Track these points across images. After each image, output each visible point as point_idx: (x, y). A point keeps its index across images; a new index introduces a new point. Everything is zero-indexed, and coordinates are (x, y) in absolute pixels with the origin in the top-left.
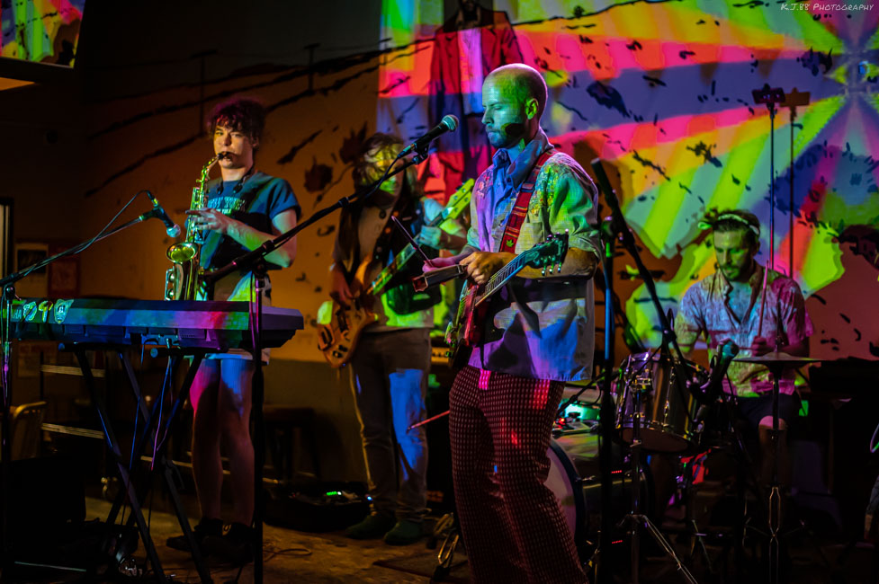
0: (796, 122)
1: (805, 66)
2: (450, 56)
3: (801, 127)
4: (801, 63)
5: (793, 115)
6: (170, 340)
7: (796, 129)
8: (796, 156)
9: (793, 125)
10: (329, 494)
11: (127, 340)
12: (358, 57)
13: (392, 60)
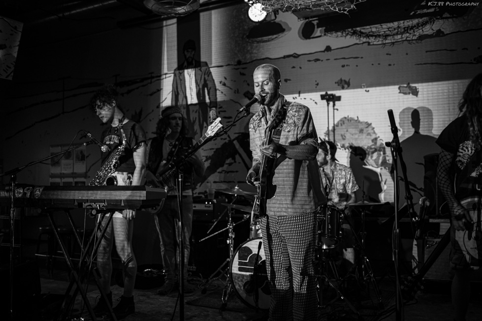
0: (335, 108)
1: (338, 85)
2: (181, 80)
3: (337, 110)
4: (337, 84)
5: (334, 105)
6: (99, 206)
7: (335, 111)
8: (336, 123)
9: (334, 109)
10: (145, 270)
11: (76, 206)
12: (138, 80)
13: (154, 82)
